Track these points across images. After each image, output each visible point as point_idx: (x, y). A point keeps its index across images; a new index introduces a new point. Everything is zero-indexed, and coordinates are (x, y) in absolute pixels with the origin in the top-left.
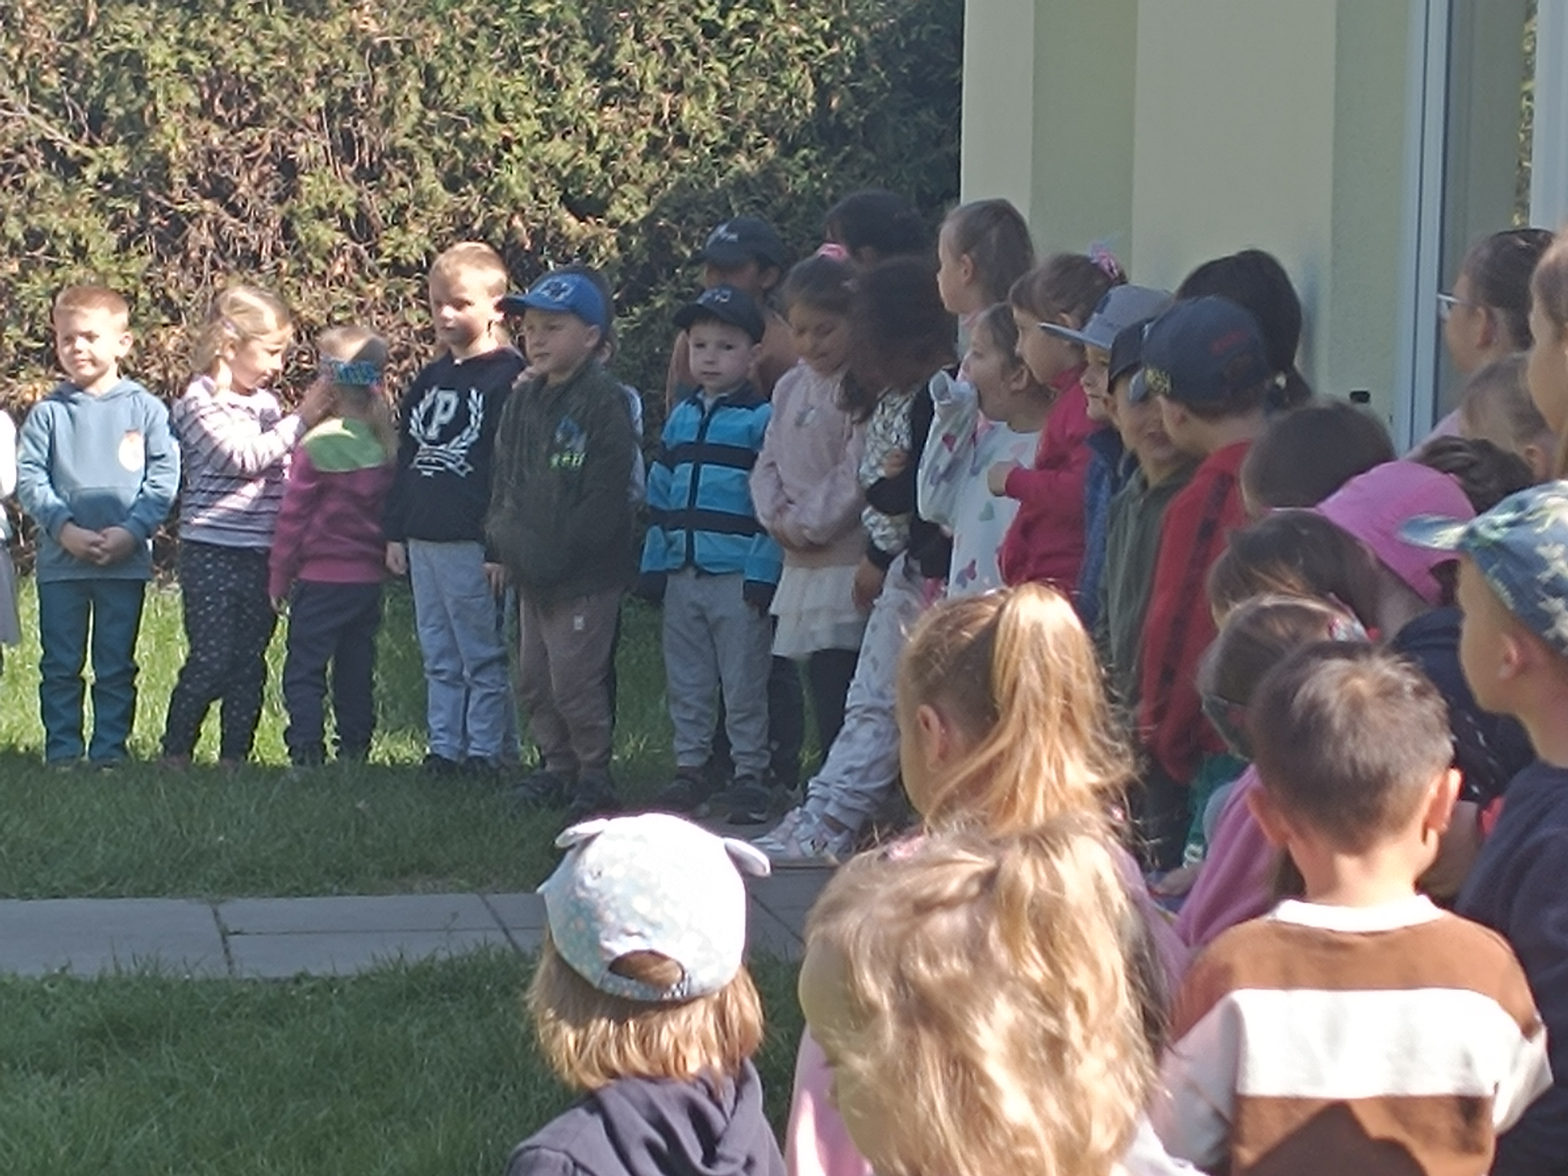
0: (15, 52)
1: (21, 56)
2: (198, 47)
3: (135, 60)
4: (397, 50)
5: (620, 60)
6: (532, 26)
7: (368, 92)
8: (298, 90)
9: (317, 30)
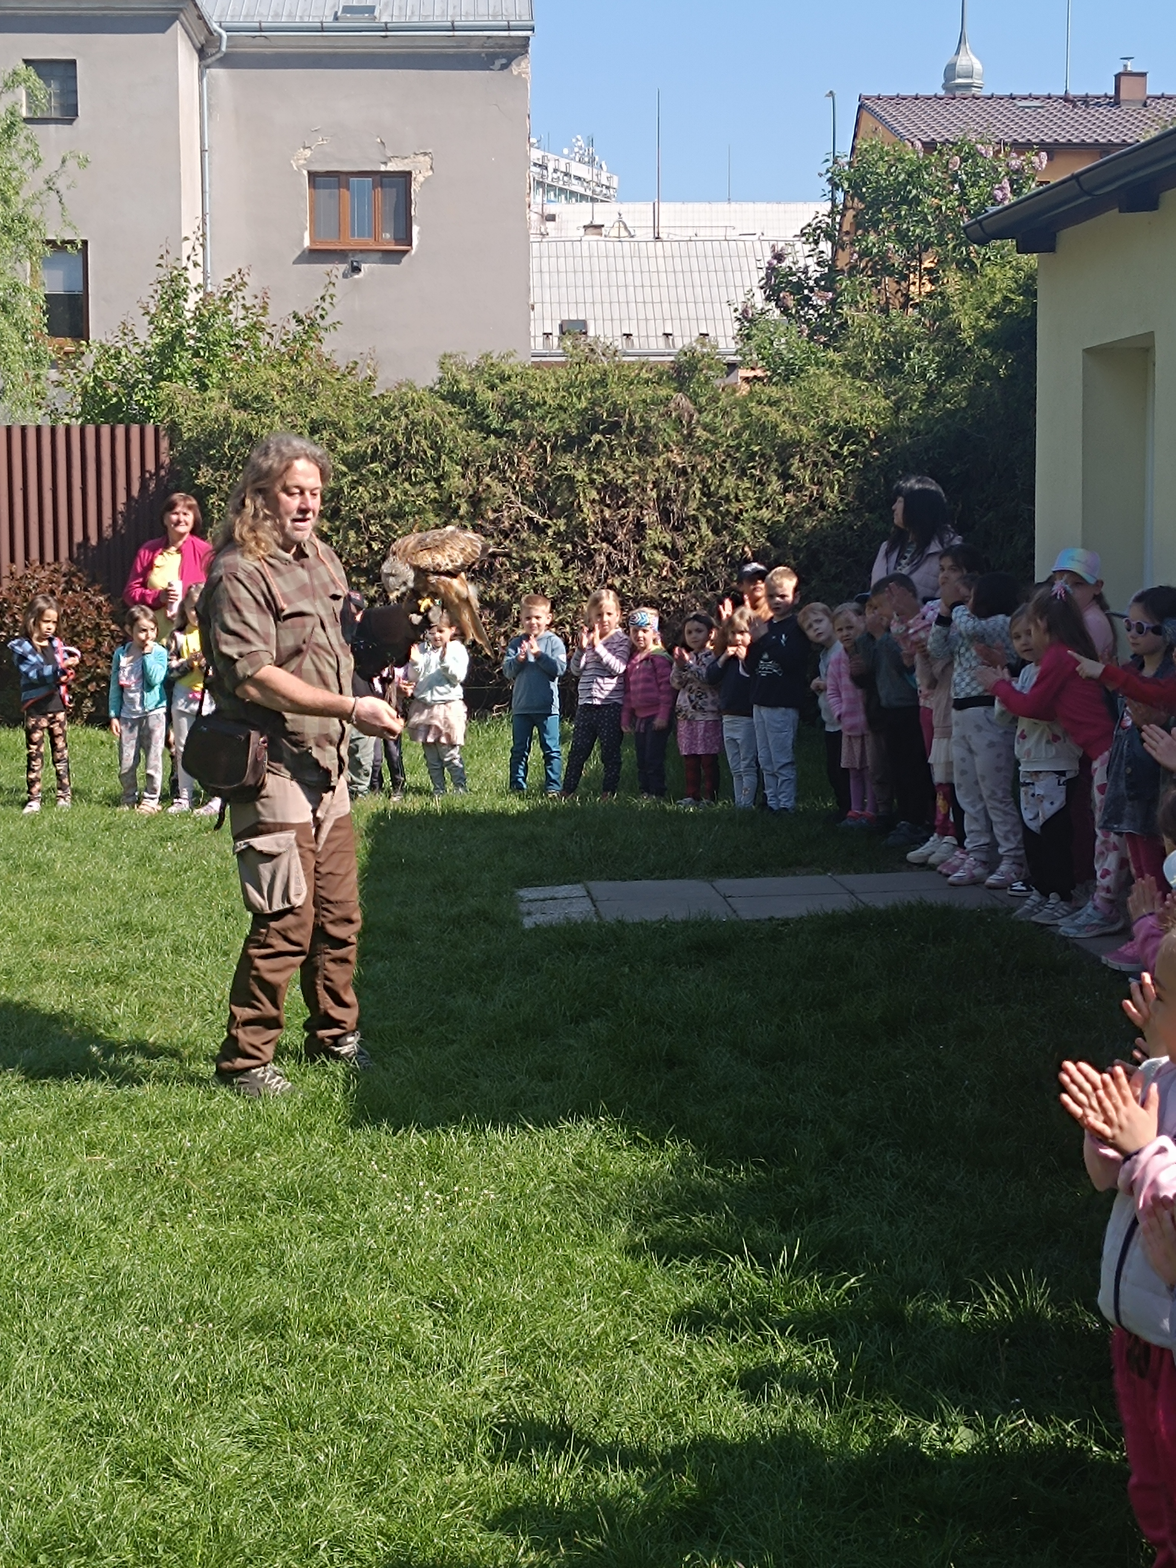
0: (514, 477)
1: (517, 478)
2: (598, 472)
3: (570, 479)
4: (689, 470)
5: (793, 470)
6: (752, 456)
7: (676, 491)
8: (644, 490)
9: (652, 463)
